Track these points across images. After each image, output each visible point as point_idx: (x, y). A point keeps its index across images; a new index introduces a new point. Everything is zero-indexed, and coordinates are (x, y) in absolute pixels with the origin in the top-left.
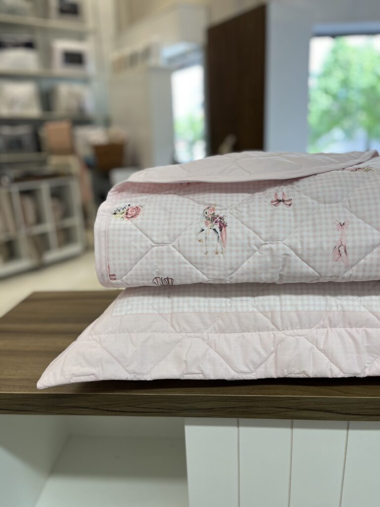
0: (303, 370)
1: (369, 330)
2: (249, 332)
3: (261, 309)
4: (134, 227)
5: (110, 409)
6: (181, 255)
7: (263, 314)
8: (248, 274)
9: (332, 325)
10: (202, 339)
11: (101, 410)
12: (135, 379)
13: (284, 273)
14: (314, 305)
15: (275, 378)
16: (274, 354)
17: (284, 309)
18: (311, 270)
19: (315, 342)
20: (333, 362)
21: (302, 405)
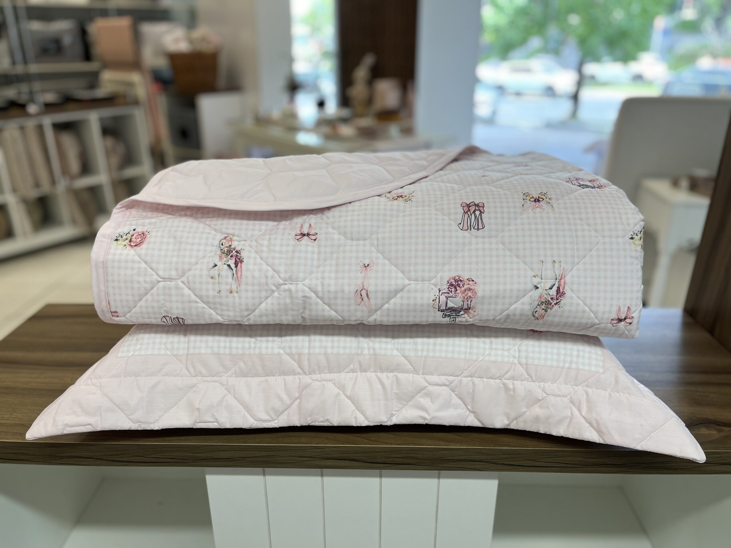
0: (326, 418)
1: (400, 375)
2: (273, 376)
3: (288, 351)
4: (137, 258)
5: (116, 459)
6: (191, 293)
7: (289, 356)
8: (267, 315)
9: (364, 370)
10: (220, 383)
11: (106, 460)
12: (139, 429)
13: (307, 315)
14: (345, 348)
15: (298, 426)
16: (298, 401)
17: (312, 351)
18: (333, 313)
19: (342, 387)
20: (358, 410)
21: (326, 454)
